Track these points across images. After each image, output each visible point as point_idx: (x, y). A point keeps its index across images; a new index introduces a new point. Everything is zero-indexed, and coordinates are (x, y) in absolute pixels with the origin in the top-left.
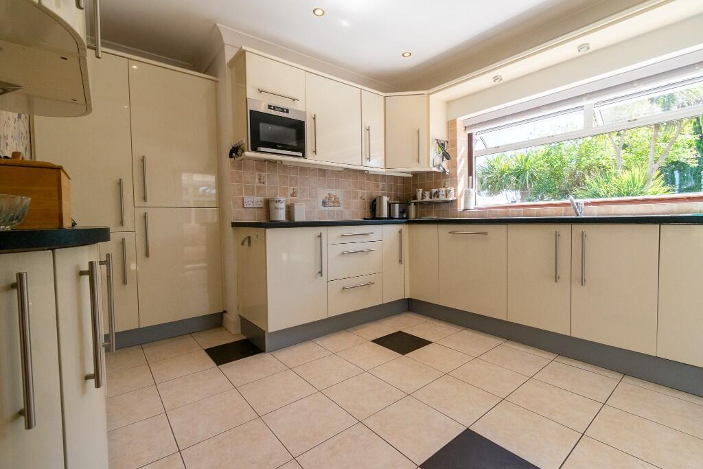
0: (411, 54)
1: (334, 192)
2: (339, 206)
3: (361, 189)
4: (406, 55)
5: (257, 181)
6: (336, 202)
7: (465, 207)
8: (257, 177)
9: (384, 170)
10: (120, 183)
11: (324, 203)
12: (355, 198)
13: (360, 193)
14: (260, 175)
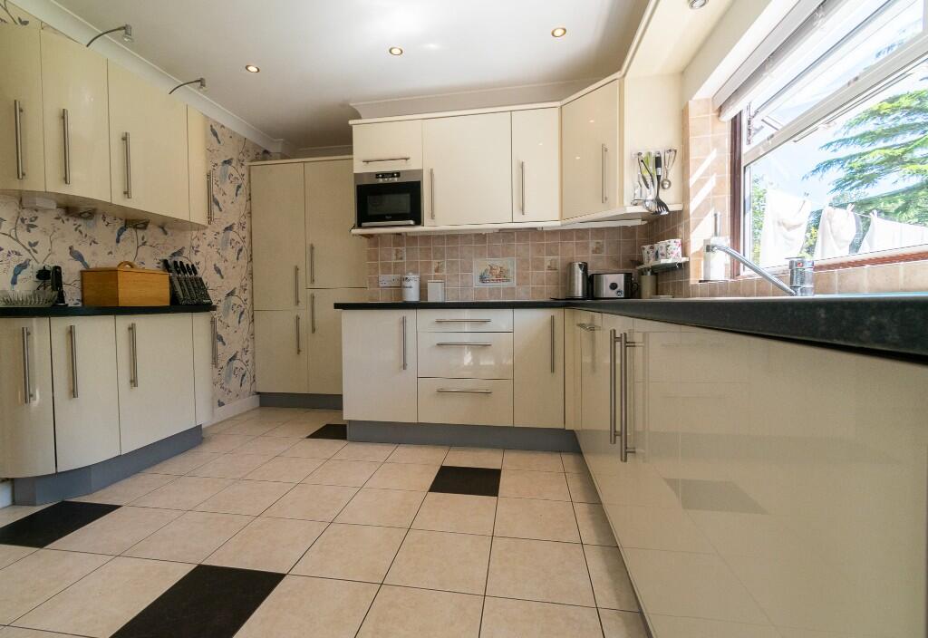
0: (565, 30)
1: (498, 262)
2: (508, 281)
3: (550, 253)
4: (559, 32)
5: (394, 257)
6: (502, 276)
7: (704, 277)
8: (394, 252)
9: (559, 223)
10: (297, 269)
11: (482, 279)
12: (537, 268)
13: (547, 260)
14: (397, 251)
